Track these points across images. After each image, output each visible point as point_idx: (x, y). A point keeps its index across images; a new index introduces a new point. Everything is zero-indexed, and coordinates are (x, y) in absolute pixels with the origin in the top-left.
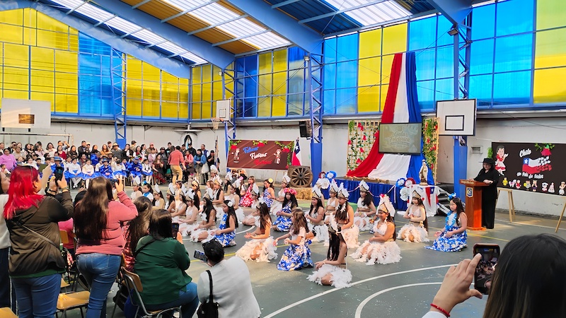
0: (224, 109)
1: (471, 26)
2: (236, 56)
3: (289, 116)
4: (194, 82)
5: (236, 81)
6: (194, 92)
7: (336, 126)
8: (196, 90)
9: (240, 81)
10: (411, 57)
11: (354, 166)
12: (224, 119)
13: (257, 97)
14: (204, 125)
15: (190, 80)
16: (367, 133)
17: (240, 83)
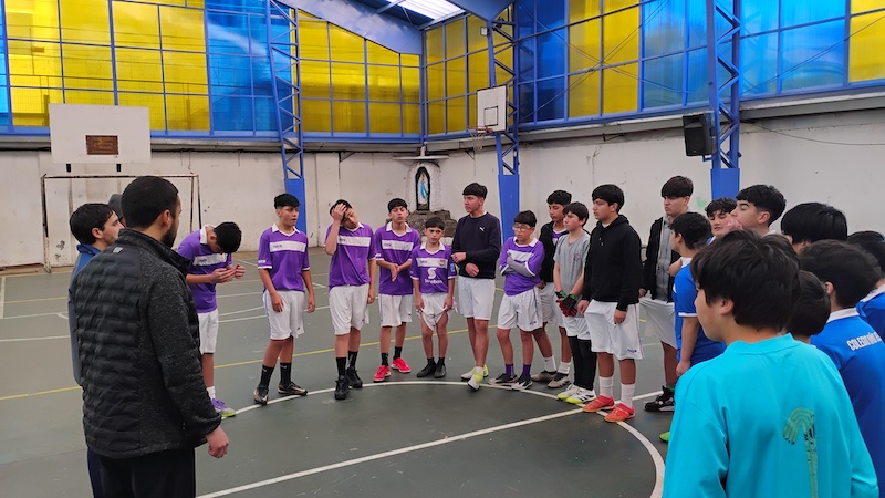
0: (493, 108)
3: (646, 110)
4: (430, 59)
8: (435, 79)
9: (526, 44)
12: (495, 129)
13: (565, 75)
14: (454, 144)
15: (423, 57)
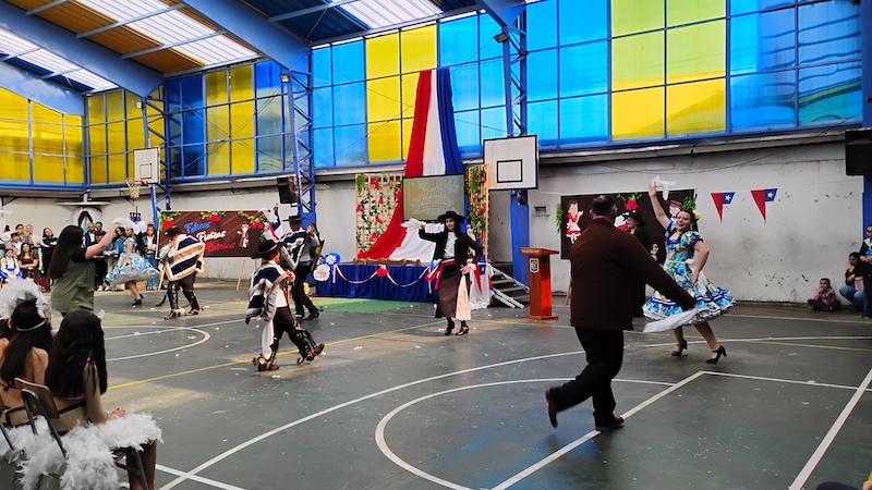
0: (148, 165)
1: (525, 30)
2: (165, 76)
4: (91, 120)
5: (167, 117)
6: (92, 140)
7: (337, 185)
8: (97, 137)
9: (175, 117)
10: (444, 75)
11: (367, 243)
12: (150, 181)
13: (205, 143)
14: (114, 193)
15: (85, 117)
16: (385, 194)
17: (175, 121)
